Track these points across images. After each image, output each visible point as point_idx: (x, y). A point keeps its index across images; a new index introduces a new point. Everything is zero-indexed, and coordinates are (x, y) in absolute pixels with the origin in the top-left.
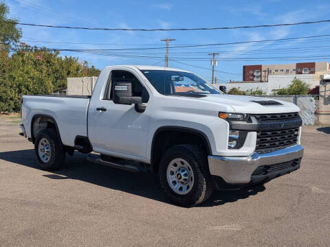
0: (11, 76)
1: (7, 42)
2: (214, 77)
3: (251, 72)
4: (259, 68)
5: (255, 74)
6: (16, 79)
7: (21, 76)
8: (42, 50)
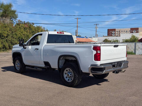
0: (16, 34)
1: (12, 19)
2: (97, 34)
3: (111, 32)
4: (114, 30)
5: (113, 33)
6: (18, 35)
7: (20, 34)
8: (27, 23)
